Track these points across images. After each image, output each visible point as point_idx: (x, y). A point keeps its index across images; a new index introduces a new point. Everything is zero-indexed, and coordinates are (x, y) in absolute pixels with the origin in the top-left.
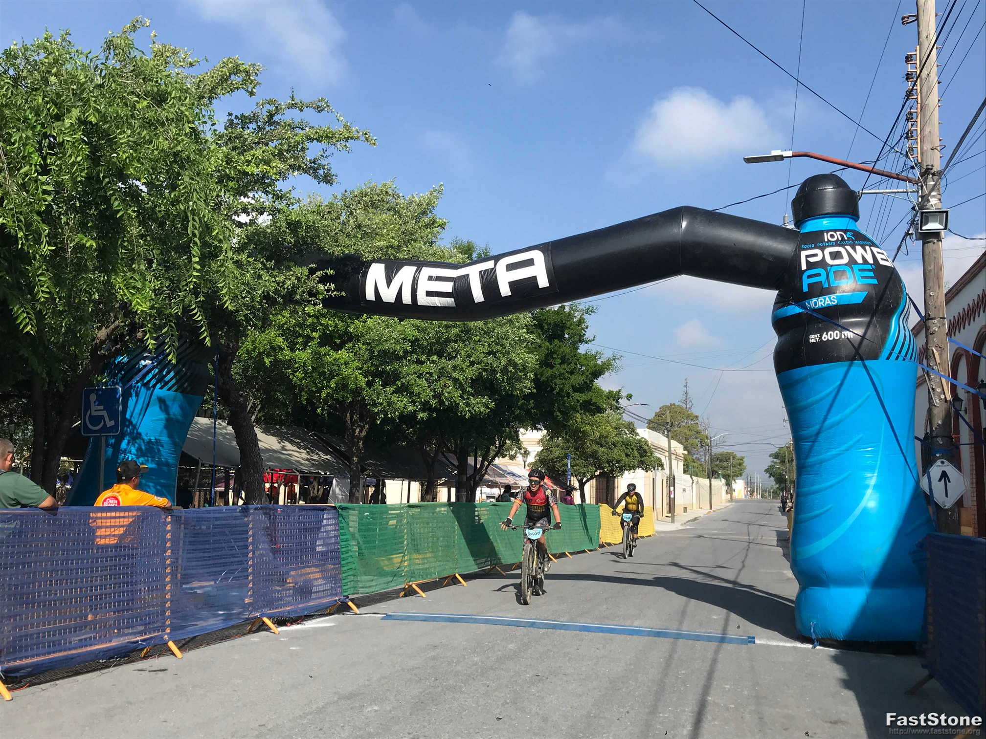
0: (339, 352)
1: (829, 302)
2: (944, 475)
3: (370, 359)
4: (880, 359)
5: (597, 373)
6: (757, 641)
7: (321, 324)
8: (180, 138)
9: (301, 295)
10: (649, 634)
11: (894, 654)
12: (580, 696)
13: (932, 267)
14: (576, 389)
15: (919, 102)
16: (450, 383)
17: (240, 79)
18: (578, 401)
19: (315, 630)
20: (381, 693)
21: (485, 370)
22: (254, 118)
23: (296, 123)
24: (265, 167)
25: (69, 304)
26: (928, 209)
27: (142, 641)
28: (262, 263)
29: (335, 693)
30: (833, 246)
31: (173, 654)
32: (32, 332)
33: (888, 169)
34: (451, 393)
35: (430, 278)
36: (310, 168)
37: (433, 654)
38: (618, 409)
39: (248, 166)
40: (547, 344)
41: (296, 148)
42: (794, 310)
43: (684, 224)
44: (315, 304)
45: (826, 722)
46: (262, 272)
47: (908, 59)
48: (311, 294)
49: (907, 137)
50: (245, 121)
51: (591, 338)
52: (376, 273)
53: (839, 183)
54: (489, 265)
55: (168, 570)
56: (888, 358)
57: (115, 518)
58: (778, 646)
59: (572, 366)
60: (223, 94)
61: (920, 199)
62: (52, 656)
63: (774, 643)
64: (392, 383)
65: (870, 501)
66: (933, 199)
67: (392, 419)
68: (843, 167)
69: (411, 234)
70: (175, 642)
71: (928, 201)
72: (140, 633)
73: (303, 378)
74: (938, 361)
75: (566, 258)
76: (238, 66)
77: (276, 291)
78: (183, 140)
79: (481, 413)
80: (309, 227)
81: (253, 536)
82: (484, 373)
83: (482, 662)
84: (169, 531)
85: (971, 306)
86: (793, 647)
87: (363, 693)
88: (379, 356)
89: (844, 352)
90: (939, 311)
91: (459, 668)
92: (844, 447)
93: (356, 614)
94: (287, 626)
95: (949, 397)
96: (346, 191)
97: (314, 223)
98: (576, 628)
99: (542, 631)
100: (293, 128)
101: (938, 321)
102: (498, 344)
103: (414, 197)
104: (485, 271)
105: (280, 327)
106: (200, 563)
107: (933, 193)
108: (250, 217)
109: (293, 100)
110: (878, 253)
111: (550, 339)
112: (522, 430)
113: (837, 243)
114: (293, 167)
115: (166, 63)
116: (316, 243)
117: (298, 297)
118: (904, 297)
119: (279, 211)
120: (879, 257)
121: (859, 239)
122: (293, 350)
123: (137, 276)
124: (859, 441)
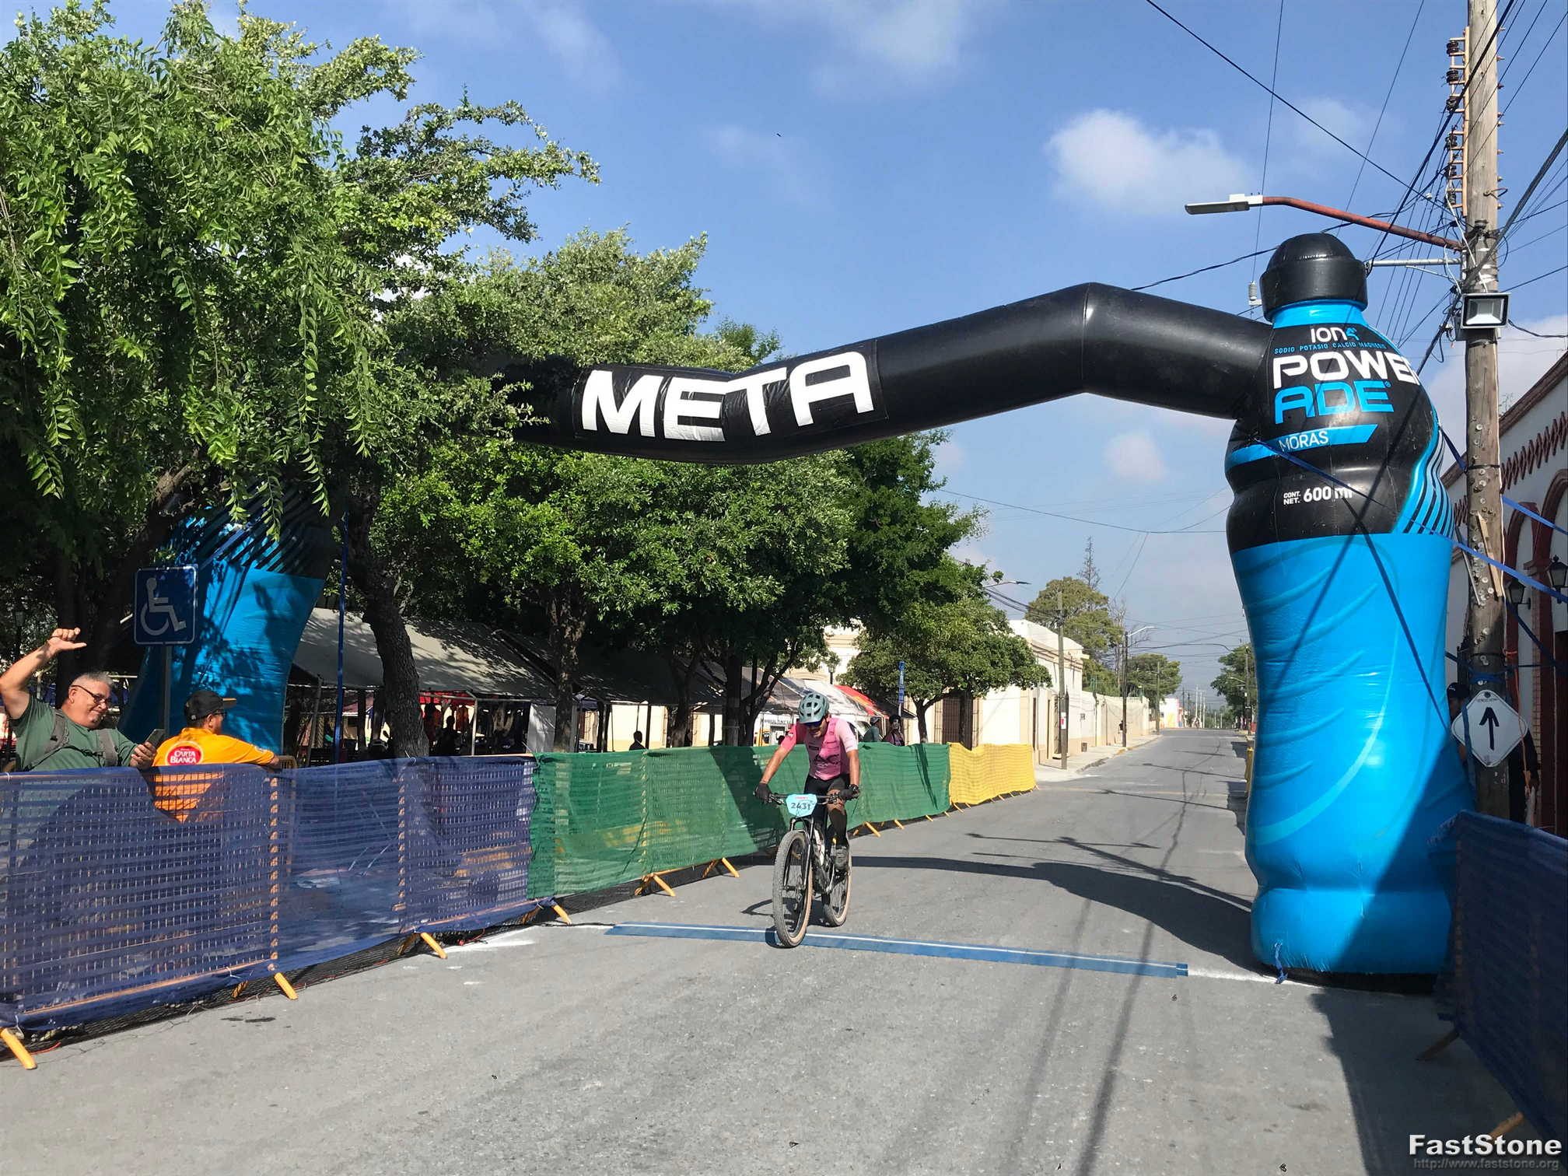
0: (539, 506)
1: (1316, 441)
2: (1489, 715)
3: (588, 518)
4: (1394, 531)
5: (949, 538)
6: (1191, 972)
7: (510, 462)
8: (288, 182)
9: (480, 423)
10: (1025, 959)
11: (1404, 992)
12: (914, 1063)
13: (1480, 385)
14: (913, 565)
15: (1467, 118)
16: (713, 555)
17: (382, 74)
18: (917, 583)
19: (503, 952)
20: (606, 1058)
21: (770, 534)
22: (404, 136)
23: (471, 141)
24: (422, 219)
25: (112, 446)
26: (1475, 291)
27: (235, 973)
28: (418, 372)
29: (535, 1059)
30: (1324, 350)
31: (282, 992)
32: (56, 494)
33: (1414, 227)
34: (716, 571)
35: (685, 396)
36: (495, 213)
37: (686, 993)
38: (980, 595)
39: (394, 217)
40: (869, 492)
41: (472, 189)
42: (1260, 451)
43: (1089, 312)
44: (502, 437)
45: (1294, 1107)
46: (417, 387)
47: (1452, 48)
48: (498, 420)
49: (1446, 174)
50: (389, 139)
51: (940, 482)
52: (599, 386)
53: (1337, 249)
54: (779, 375)
55: (274, 863)
56: (1406, 531)
57: (191, 782)
58: (1221, 980)
59: (909, 529)
60: (355, 98)
61: (1464, 276)
62: (96, 999)
63: (1218, 976)
64: (625, 555)
65: (1371, 755)
66: (1486, 276)
67: (623, 613)
68: (1340, 222)
69: (655, 324)
70: (284, 975)
71: (1477, 279)
72: (232, 961)
73: (482, 547)
74: (1485, 534)
75: (900, 366)
76: (377, 52)
77: (441, 418)
78: (293, 186)
79: (763, 603)
80: (490, 314)
81: (406, 806)
82: (767, 540)
83: (764, 1007)
84: (275, 802)
85: (1542, 437)
86: (1248, 982)
87: (580, 1059)
88: (601, 511)
89: (1338, 520)
90: (1489, 453)
91: (726, 1017)
92: (1334, 670)
93: (567, 925)
94: (458, 944)
95: (1501, 591)
96: (550, 254)
97: (500, 307)
98: (909, 950)
99: (856, 954)
100: (466, 151)
101: (1488, 470)
102: (790, 494)
103: (659, 255)
104: (772, 385)
105: (445, 465)
106: (325, 851)
107: (1486, 266)
108: (399, 293)
109: (466, 106)
110: (1396, 361)
111: (874, 484)
112: (828, 629)
113: (1331, 346)
114: (465, 216)
115: (264, 48)
116: (503, 339)
117: (475, 426)
118: (1435, 434)
119: (444, 285)
120: (1396, 368)
121: (1367, 339)
122: (465, 502)
123: (217, 405)
124: (1357, 661)
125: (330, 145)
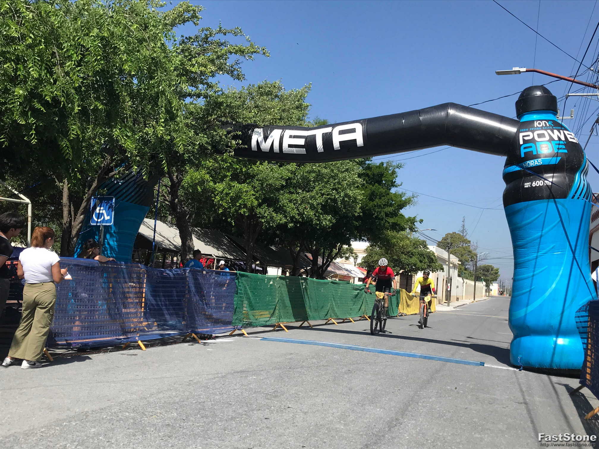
0: (243, 185)
1: (537, 163)
3: (261, 190)
4: (567, 198)
5: (402, 205)
6: (485, 365)
7: (233, 168)
9: (221, 147)
12: (373, 381)
14: (387, 215)
16: (308, 206)
17: (190, 15)
18: (389, 223)
19: (222, 343)
20: (258, 371)
22: (197, 39)
23: (222, 42)
24: (203, 68)
27: (124, 339)
29: (232, 370)
31: (141, 348)
34: (309, 212)
36: (229, 70)
39: (193, 67)
40: (371, 186)
41: (222, 58)
42: (516, 168)
44: (229, 152)
48: (227, 146)
50: (191, 40)
51: (400, 184)
54: (329, 130)
56: (572, 198)
58: (496, 368)
59: (386, 200)
60: (179, 24)
64: (274, 205)
67: (273, 227)
70: (142, 341)
72: (123, 335)
73: (221, 200)
76: (189, 7)
77: (207, 143)
78: (157, 51)
79: (327, 226)
80: (227, 106)
82: (329, 201)
86: (507, 370)
87: (248, 371)
88: (266, 188)
89: (545, 193)
92: (544, 251)
93: (246, 337)
96: (250, 85)
97: (231, 103)
99: (355, 351)
100: (220, 45)
102: (339, 183)
103: (292, 91)
104: (326, 133)
105: (208, 168)
109: (220, 29)
110: (568, 134)
111: (373, 183)
115: (147, 4)
118: (584, 161)
120: (568, 136)
124: (553, 248)
125: (171, 37)
